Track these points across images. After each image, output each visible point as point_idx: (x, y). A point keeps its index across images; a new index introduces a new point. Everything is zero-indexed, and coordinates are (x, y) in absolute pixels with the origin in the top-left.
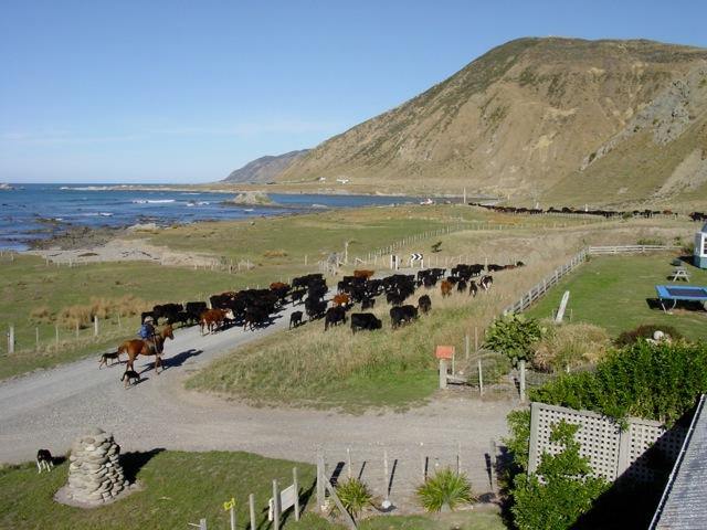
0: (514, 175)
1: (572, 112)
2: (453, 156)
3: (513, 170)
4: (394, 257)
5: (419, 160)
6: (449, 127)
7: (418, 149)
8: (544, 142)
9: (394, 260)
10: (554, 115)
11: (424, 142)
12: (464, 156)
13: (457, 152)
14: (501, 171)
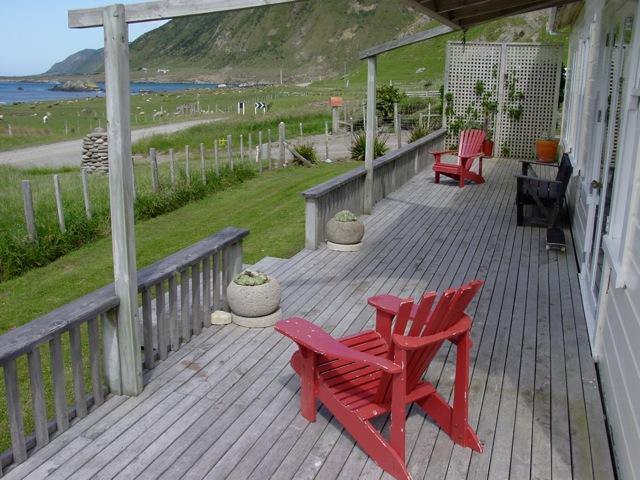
0: (321, 64)
1: (372, 7)
2: (266, 47)
3: (320, 59)
4: (241, 105)
5: (235, 50)
6: (262, 20)
7: (233, 41)
8: (348, 35)
9: (241, 106)
10: (357, 11)
11: (239, 34)
12: (276, 46)
13: (269, 43)
14: (309, 61)
